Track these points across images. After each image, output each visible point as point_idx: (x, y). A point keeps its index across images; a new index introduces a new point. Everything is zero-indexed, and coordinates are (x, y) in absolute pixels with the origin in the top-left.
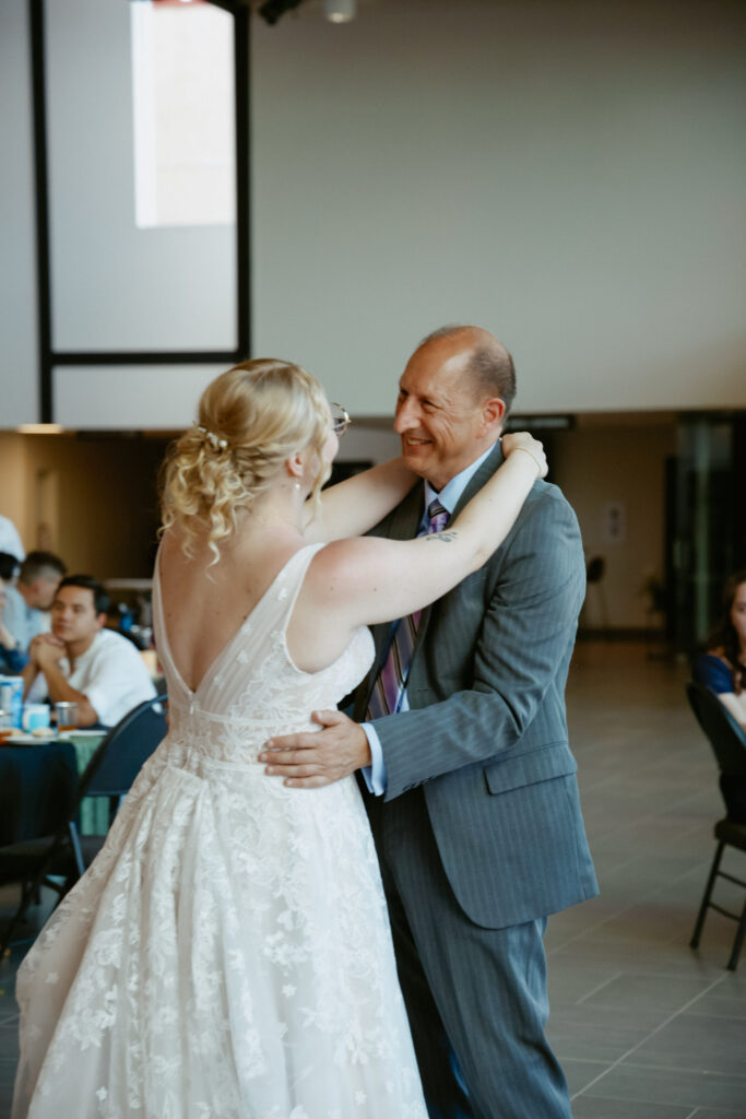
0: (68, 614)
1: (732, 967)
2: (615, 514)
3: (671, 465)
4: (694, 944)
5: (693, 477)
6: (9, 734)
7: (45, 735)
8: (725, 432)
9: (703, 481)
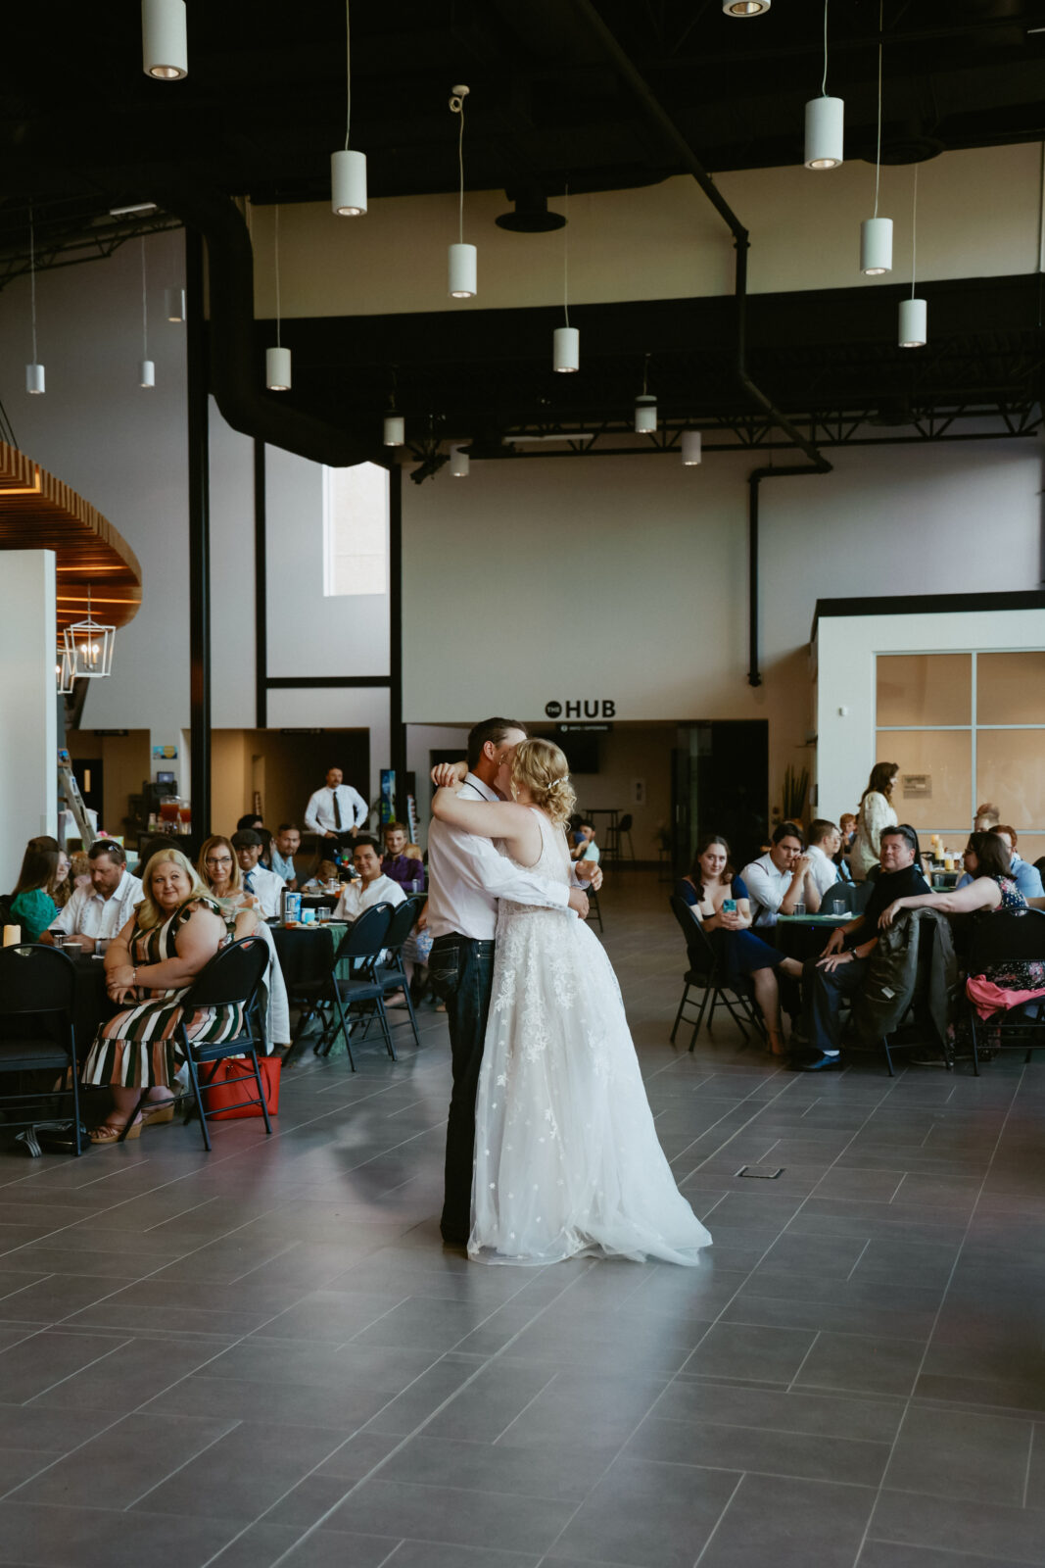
0: (364, 861)
1: (691, 1049)
2: (639, 786)
3: (675, 753)
4: (672, 1039)
5: (689, 760)
6: (295, 924)
7: (315, 925)
8: (709, 731)
9: (695, 767)
